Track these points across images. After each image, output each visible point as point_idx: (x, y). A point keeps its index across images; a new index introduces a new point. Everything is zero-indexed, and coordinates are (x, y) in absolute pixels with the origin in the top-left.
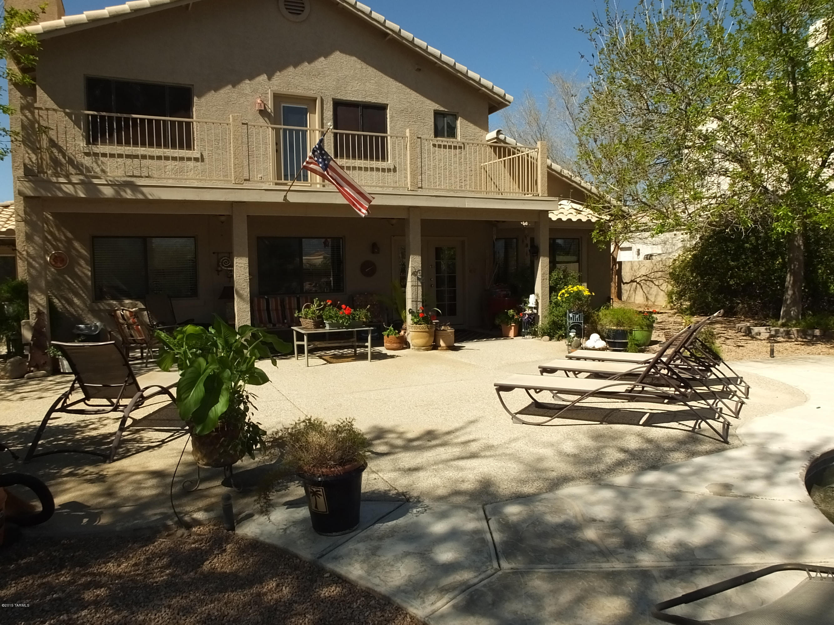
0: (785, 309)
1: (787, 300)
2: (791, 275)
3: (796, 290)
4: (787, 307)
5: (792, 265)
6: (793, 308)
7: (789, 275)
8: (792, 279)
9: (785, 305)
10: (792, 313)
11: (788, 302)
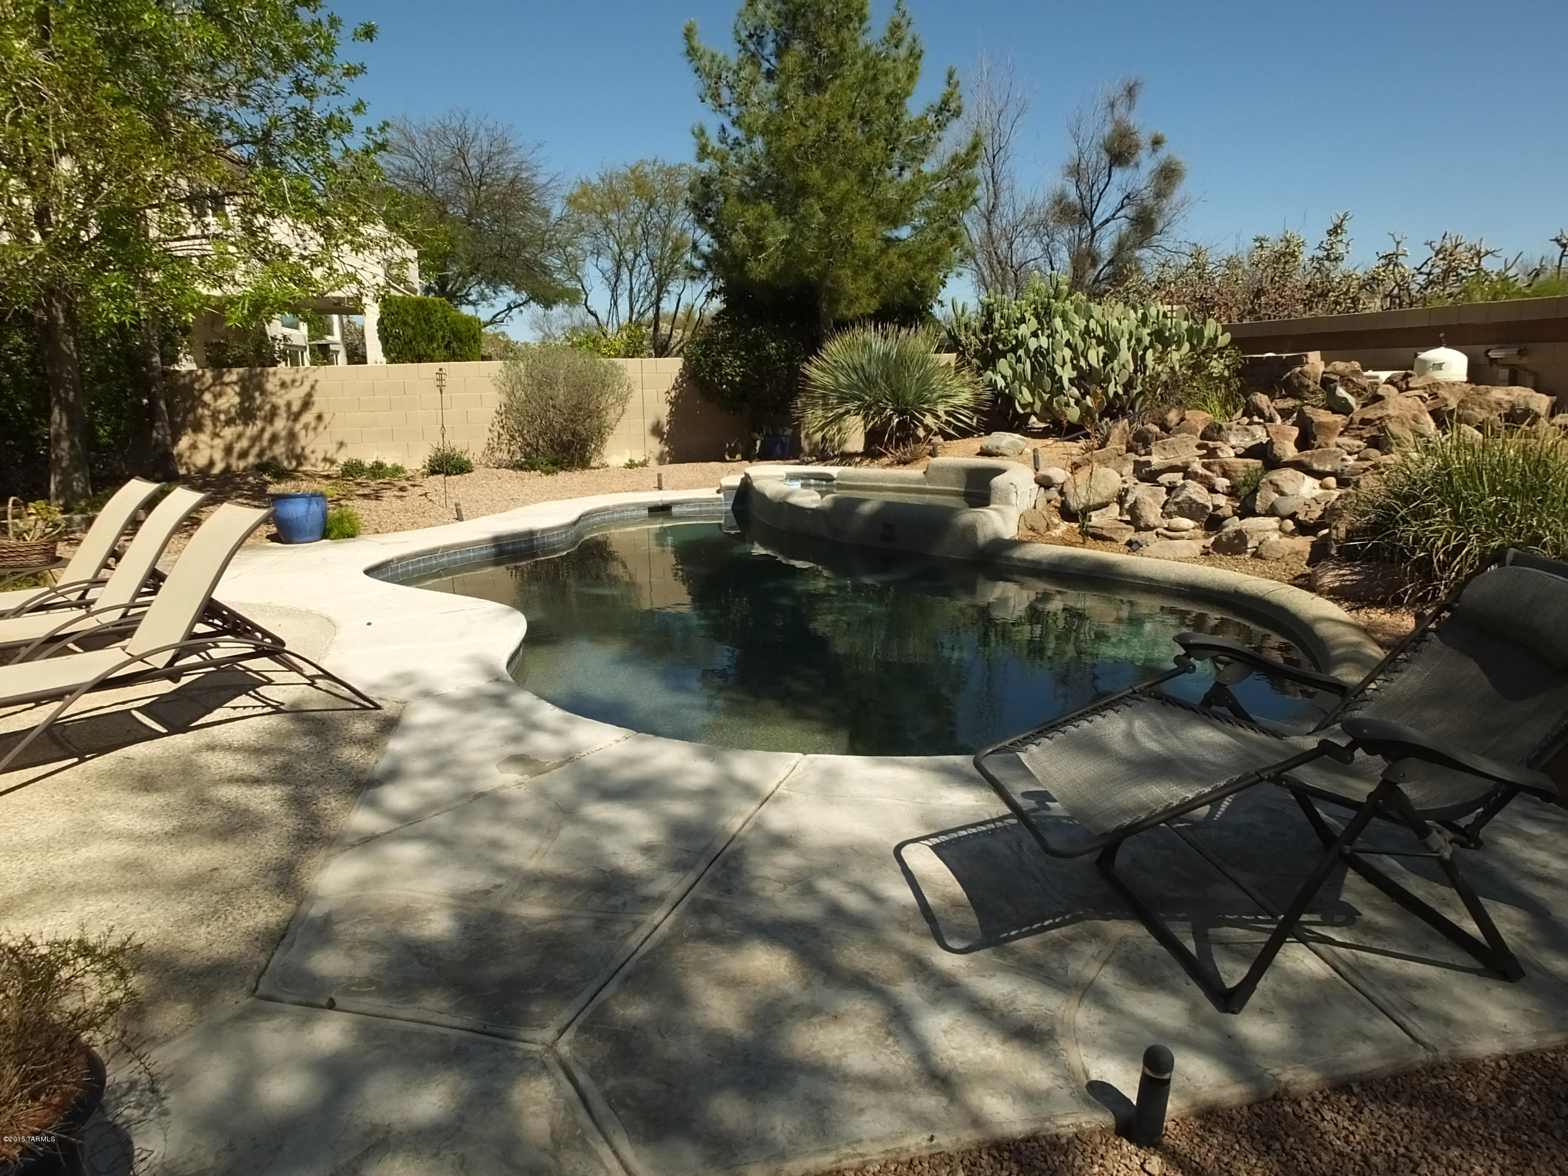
0: (58, 478)
1: (59, 459)
2: (61, 410)
3: (76, 440)
4: (62, 474)
5: (61, 391)
6: (77, 475)
7: (56, 410)
8: (65, 418)
9: (59, 471)
10: (75, 484)
11: (64, 464)
